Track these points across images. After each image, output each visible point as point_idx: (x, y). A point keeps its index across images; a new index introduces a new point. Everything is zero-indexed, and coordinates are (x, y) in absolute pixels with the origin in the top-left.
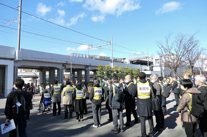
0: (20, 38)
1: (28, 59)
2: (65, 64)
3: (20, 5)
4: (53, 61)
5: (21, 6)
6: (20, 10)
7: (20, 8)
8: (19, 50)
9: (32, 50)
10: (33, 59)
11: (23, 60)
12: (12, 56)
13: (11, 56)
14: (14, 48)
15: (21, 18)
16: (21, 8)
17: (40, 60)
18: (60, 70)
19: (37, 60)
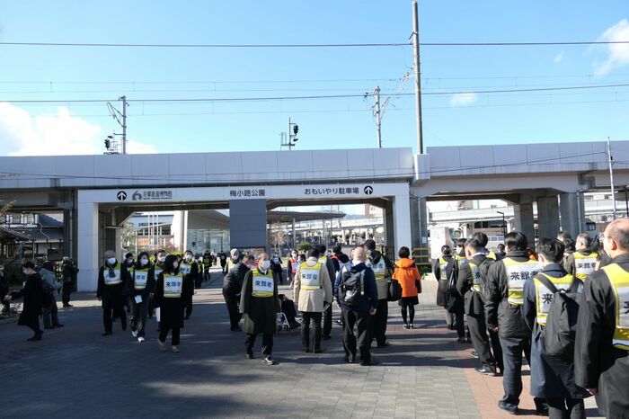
0: (420, 119)
1: (450, 173)
2: (588, 172)
3: (414, 30)
4: (534, 169)
5: (417, 30)
6: (415, 45)
7: (415, 36)
8: (422, 152)
9: (459, 147)
10: (465, 173)
11: (433, 178)
12: (407, 171)
13: (404, 171)
14: (410, 150)
15: (419, 63)
16: (417, 35)
17: (486, 171)
18: (570, 197)
19: (477, 172)
